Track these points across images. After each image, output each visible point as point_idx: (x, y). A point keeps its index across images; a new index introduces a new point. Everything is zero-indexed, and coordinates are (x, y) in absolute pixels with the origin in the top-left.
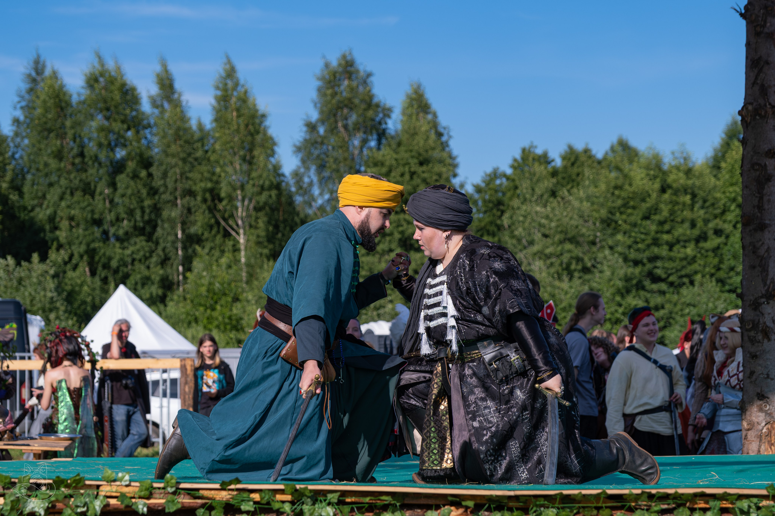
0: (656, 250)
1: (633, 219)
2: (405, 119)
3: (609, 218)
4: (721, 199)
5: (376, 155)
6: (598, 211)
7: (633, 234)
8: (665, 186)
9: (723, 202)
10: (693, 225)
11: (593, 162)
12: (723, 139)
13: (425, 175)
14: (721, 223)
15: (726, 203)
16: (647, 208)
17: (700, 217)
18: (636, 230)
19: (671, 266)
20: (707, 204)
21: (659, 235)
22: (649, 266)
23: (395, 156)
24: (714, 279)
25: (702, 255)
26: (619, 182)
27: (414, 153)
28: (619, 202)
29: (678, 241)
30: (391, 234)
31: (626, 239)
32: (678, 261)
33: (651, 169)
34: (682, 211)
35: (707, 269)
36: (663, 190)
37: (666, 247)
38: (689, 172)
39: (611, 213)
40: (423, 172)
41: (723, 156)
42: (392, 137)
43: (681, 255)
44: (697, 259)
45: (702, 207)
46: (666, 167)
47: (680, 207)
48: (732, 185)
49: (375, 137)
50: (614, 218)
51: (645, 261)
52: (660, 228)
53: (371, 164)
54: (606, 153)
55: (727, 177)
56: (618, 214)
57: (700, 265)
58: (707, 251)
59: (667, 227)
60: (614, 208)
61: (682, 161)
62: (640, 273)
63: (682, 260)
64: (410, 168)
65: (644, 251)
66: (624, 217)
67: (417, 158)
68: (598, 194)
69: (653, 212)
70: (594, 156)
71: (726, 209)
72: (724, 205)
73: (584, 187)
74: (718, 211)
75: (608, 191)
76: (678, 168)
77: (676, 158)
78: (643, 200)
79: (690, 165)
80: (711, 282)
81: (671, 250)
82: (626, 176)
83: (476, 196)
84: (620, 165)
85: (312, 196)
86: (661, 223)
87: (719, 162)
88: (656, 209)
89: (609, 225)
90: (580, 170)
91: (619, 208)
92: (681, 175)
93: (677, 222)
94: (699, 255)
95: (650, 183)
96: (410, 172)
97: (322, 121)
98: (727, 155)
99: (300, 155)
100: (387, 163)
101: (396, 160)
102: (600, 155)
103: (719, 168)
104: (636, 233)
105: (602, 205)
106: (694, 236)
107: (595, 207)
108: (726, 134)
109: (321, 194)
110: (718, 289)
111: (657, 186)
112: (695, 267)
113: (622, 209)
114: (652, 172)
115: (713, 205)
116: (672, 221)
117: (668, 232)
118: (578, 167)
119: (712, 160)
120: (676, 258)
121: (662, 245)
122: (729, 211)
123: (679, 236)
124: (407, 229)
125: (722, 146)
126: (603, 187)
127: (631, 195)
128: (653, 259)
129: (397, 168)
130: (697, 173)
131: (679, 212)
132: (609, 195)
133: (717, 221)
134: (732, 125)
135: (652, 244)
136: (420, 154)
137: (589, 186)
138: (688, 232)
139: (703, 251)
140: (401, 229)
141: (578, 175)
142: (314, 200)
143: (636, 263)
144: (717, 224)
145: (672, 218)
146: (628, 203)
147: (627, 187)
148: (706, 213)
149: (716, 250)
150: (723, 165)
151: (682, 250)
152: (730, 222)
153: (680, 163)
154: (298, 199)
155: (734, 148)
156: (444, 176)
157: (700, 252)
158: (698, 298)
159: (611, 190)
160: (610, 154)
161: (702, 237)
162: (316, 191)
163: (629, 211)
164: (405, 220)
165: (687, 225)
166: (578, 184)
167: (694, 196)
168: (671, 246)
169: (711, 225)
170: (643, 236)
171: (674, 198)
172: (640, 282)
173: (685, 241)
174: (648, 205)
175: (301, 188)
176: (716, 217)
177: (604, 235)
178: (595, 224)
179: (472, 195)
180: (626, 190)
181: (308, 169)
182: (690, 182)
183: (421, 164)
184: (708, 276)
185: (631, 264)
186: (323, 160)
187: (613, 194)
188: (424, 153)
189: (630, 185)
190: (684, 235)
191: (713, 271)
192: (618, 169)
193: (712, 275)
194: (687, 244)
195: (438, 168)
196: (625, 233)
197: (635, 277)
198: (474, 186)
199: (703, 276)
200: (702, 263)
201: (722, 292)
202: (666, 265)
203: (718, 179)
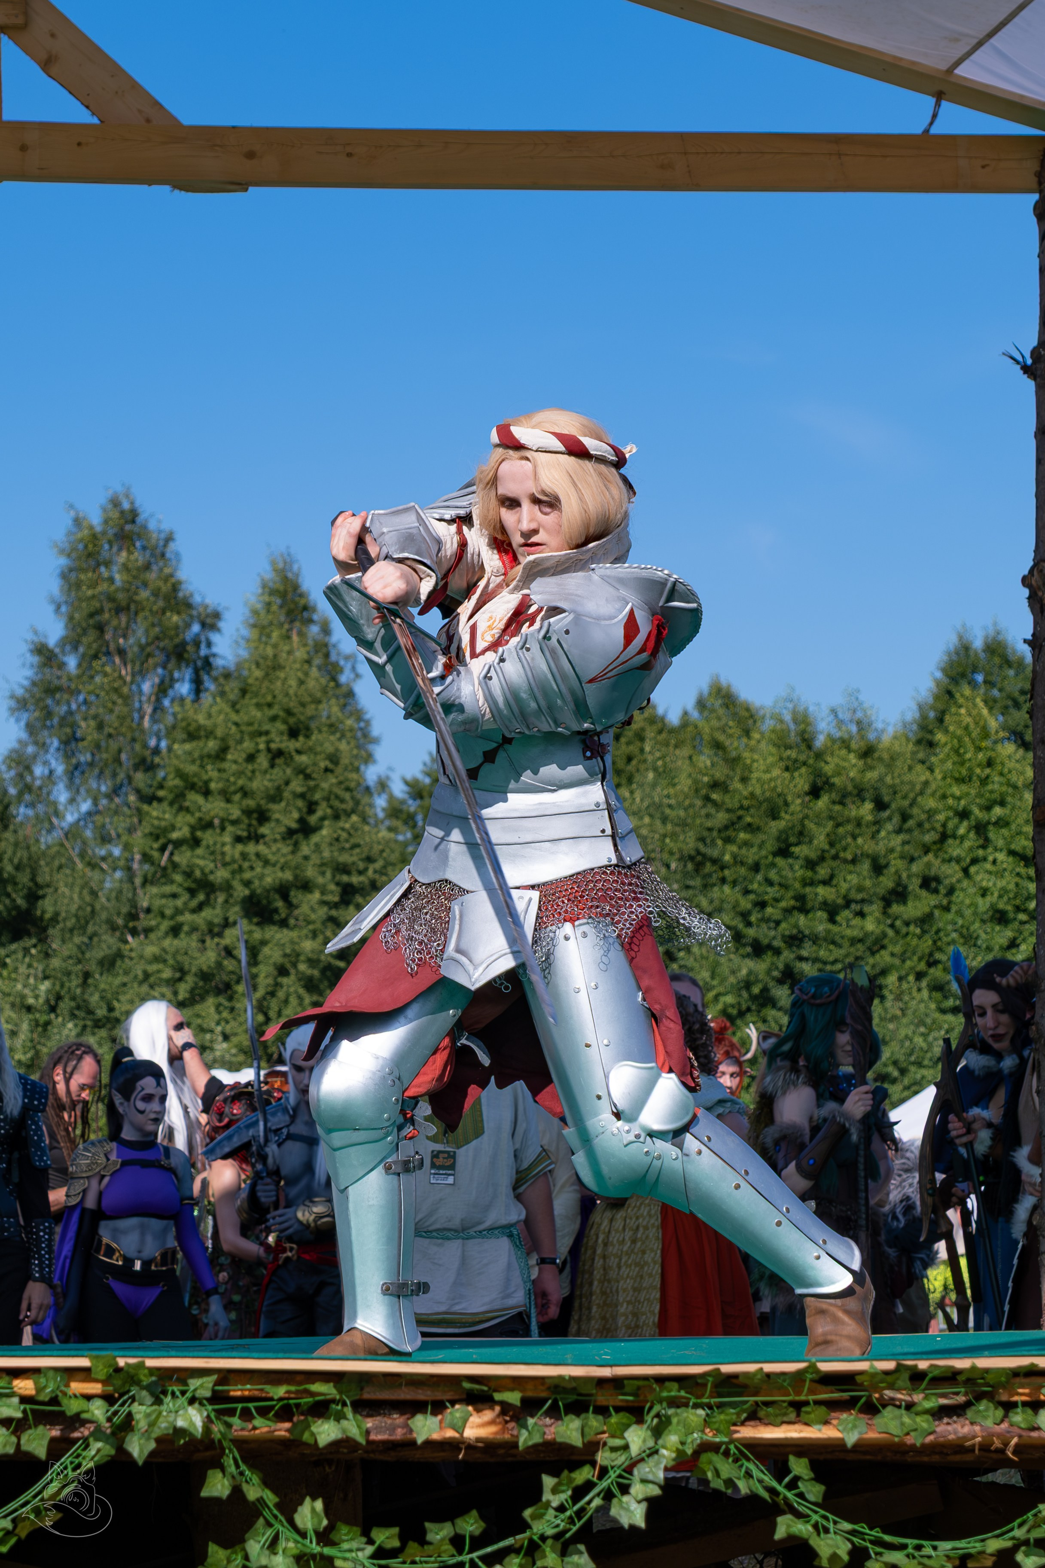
0: (802, 920)
1: (751, 855)
2: (254, 634)
3: (699, 852)
4: (936, 811)
5: (191, 713)
6: (674, 836)
7: (755, 886)
8: (819, 783)
9: (941, 817)
10: (878, 868)
11: (660, 732)
12: (938, 683)
13: (303, 759)
14: (937, 863)
15: (948, 819)
16: (781, 832)
17: (892, 850)
18: (759, 877)
19: (831, 959)
20: (911, 823)
21: (808, 889)
22: (787, 955)
23: (235, 717)
24: (924, 983)
25: (897, 932)
26: (719, 774)
27: (275, 710)
28: (721, 818)
29: (848, 903)
30: (227, 887)
31: (739, 896)
32: (846, 944)
33: (788, 747)
34: (854, 837)
35: (908, 963)
36: (815, 792)
37: (821, 915)
38: (868, 752)
39: (702, 840)
40: (299, 752)
41: (941, 720)
42: (227, 676)
43: (856, 933)
44: (886, 941)
45: (899, 831)
46: (820, 741)
47: (849, 827)
48: (960, 780)
49: (188, 673)
50: (708, 851)
51: (777, 943)
52: (809, 874)
53: (181, 735)
54: (686, 713)
55: (949, 765)
56: (719, 842)
57: (892, 955)
58: (907, 924)
59: (823, 872)
60: (710, 830)
61: (854, 729)
62: (769, 972)
63: (854, 941)
64: (268, 742)
65: (778, 923)
66: (734, 848)
67: (285, 722)
68: (672, 802)
69: (792, 840)
70: (662, 719)
71: (949, 832)
72: (944, 825)
73: (641, 785)
74: (929, 838)
75: (697, 791)
76: (845, 744)
77: (840, 723)
78: (774, 815)
79: (872, 736)
80: (919, 990)
81: (832, 920)
82: (733, 762)
83: (412, 806)
84: (721, 738)
85: (55, 803)
86: (811, 864)
87: (931, 732)
88: (801, 833)
89: (698, 867)
90: (633, 749)
91: (720, 831)
92: (853, 758)
93: (845, 861)
94: (890, 933)
95: (787, 775)
96: (269, 750)
97: (72, 642)
98: (947, 718)
99: (25, 716)
100: (219, 733)
101: (236, 724)
102: (674, 718)
103: (931, 744)
104: (760, 884)
105: (683, 824)
106: (881, 891)
107: (669, 827)
108: (944, 670)
109: (72, 801)
110: (933, 1006)
111: (801, 782)
112: (884, 958)
113: (730, 833)
114: (793, 753)
115: (920, 825)
116: (835, 857)
117: (826, 882)
118: (628, 743)
119: (915, 727)
120: (843, 937)
121: (813, 908)
122: (954, 837)
123: (849, 890)
124: (261, 877)
125: (937, 698)
126: (684, 783)
127: (746, 803)
128: (795, 940)
129: (240, 742)
130: (886, 756)
131: (849, 840)
132: (699, 803)
133: (930, 857)
134: (957, 653)
135: (794, 908)
136: (289, 712)
137: (654, 785)
138: (868, 883)
139: (898, 923)
140: (247, 875)
141: (629, 759)
142: (57, 813)
143: (758, 950)
144: (929, 865)
145: (833, 852)
146: (740, 818)
147: (737, 785)
148: (904, 843)
149: (925, 920)
150: (940, 737)
151: (857, 921)
152: (958, 860)
153: (849, 732)
154: (22, 812)
155: (961, 701)
156: (345, 761)
157: (892, 926)
158: (891, 1026)
159: (704, 792)
160: (695, 715)
161: (899, 894)
162: (61, 795)
163: (742, 835)
164: (258, 855)
165: (865, 867)
166: (630, 780)
167: (880, 805)
168: (832, 913)
169: (915, 868)
170: (772, 892)
171: (837, 808)
172: (765, 990)
173: (863, 901)
174: (781, 824)
175: (28, 788)
176: (927, 850)
177: (688, 887)
178: (668, 866)
179: (403, 802)
180: (735, 791)
181: (44, 746)
182: (872, 775)
183: (293, 733)
184: (911, 978)
185: (749, 949)
186: (74, 726)
187: (707, 799)
188: (297, 710)
189: (744, 780)
190: (860, 889)
191: (922, 966)
192: (718, 746)
193: (919, 976)
194: (866, 909)
195: (327, 742)
196: (734, 883)
197: (757, 981)
198: (406, 783)
199: (900, 979)
200: (897, 949)
201: (943, 1011)
202: (822, 953)
203: (931, 770)
